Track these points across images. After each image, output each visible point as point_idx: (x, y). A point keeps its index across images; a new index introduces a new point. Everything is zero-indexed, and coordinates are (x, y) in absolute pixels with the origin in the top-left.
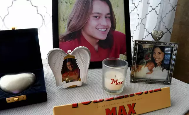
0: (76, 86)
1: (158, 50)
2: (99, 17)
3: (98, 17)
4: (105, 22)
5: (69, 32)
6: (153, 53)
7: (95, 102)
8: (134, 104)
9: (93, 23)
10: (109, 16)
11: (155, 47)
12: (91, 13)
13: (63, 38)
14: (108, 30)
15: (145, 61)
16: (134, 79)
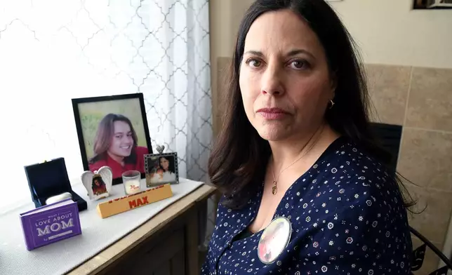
0: (105, 197)
1: (163, 160)
2: (122, 136)
3: (120, 136)
4: (128, 140)
5: (96, 155)
6: (160, 162)
7: (122, 198)
8: (146, 197)
9: (116, 142)
10: (130, 134)
11: (161, 158)
12: (114, 134)
13: (91, 161)
14: (131, 146)
15: (156, 169)
16: (149, 185)
